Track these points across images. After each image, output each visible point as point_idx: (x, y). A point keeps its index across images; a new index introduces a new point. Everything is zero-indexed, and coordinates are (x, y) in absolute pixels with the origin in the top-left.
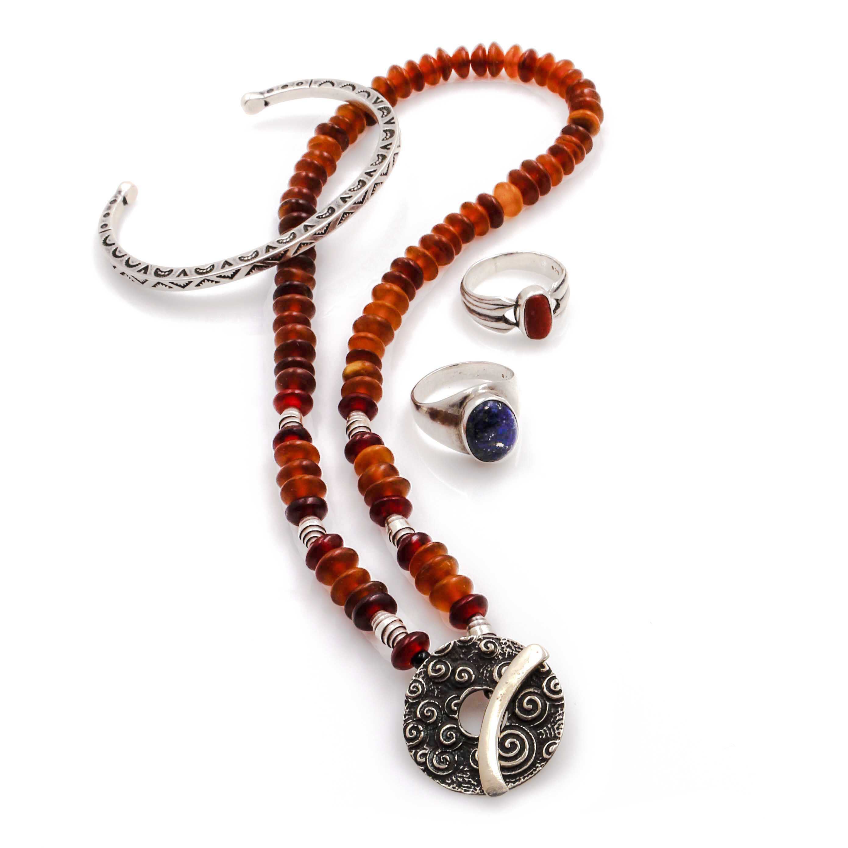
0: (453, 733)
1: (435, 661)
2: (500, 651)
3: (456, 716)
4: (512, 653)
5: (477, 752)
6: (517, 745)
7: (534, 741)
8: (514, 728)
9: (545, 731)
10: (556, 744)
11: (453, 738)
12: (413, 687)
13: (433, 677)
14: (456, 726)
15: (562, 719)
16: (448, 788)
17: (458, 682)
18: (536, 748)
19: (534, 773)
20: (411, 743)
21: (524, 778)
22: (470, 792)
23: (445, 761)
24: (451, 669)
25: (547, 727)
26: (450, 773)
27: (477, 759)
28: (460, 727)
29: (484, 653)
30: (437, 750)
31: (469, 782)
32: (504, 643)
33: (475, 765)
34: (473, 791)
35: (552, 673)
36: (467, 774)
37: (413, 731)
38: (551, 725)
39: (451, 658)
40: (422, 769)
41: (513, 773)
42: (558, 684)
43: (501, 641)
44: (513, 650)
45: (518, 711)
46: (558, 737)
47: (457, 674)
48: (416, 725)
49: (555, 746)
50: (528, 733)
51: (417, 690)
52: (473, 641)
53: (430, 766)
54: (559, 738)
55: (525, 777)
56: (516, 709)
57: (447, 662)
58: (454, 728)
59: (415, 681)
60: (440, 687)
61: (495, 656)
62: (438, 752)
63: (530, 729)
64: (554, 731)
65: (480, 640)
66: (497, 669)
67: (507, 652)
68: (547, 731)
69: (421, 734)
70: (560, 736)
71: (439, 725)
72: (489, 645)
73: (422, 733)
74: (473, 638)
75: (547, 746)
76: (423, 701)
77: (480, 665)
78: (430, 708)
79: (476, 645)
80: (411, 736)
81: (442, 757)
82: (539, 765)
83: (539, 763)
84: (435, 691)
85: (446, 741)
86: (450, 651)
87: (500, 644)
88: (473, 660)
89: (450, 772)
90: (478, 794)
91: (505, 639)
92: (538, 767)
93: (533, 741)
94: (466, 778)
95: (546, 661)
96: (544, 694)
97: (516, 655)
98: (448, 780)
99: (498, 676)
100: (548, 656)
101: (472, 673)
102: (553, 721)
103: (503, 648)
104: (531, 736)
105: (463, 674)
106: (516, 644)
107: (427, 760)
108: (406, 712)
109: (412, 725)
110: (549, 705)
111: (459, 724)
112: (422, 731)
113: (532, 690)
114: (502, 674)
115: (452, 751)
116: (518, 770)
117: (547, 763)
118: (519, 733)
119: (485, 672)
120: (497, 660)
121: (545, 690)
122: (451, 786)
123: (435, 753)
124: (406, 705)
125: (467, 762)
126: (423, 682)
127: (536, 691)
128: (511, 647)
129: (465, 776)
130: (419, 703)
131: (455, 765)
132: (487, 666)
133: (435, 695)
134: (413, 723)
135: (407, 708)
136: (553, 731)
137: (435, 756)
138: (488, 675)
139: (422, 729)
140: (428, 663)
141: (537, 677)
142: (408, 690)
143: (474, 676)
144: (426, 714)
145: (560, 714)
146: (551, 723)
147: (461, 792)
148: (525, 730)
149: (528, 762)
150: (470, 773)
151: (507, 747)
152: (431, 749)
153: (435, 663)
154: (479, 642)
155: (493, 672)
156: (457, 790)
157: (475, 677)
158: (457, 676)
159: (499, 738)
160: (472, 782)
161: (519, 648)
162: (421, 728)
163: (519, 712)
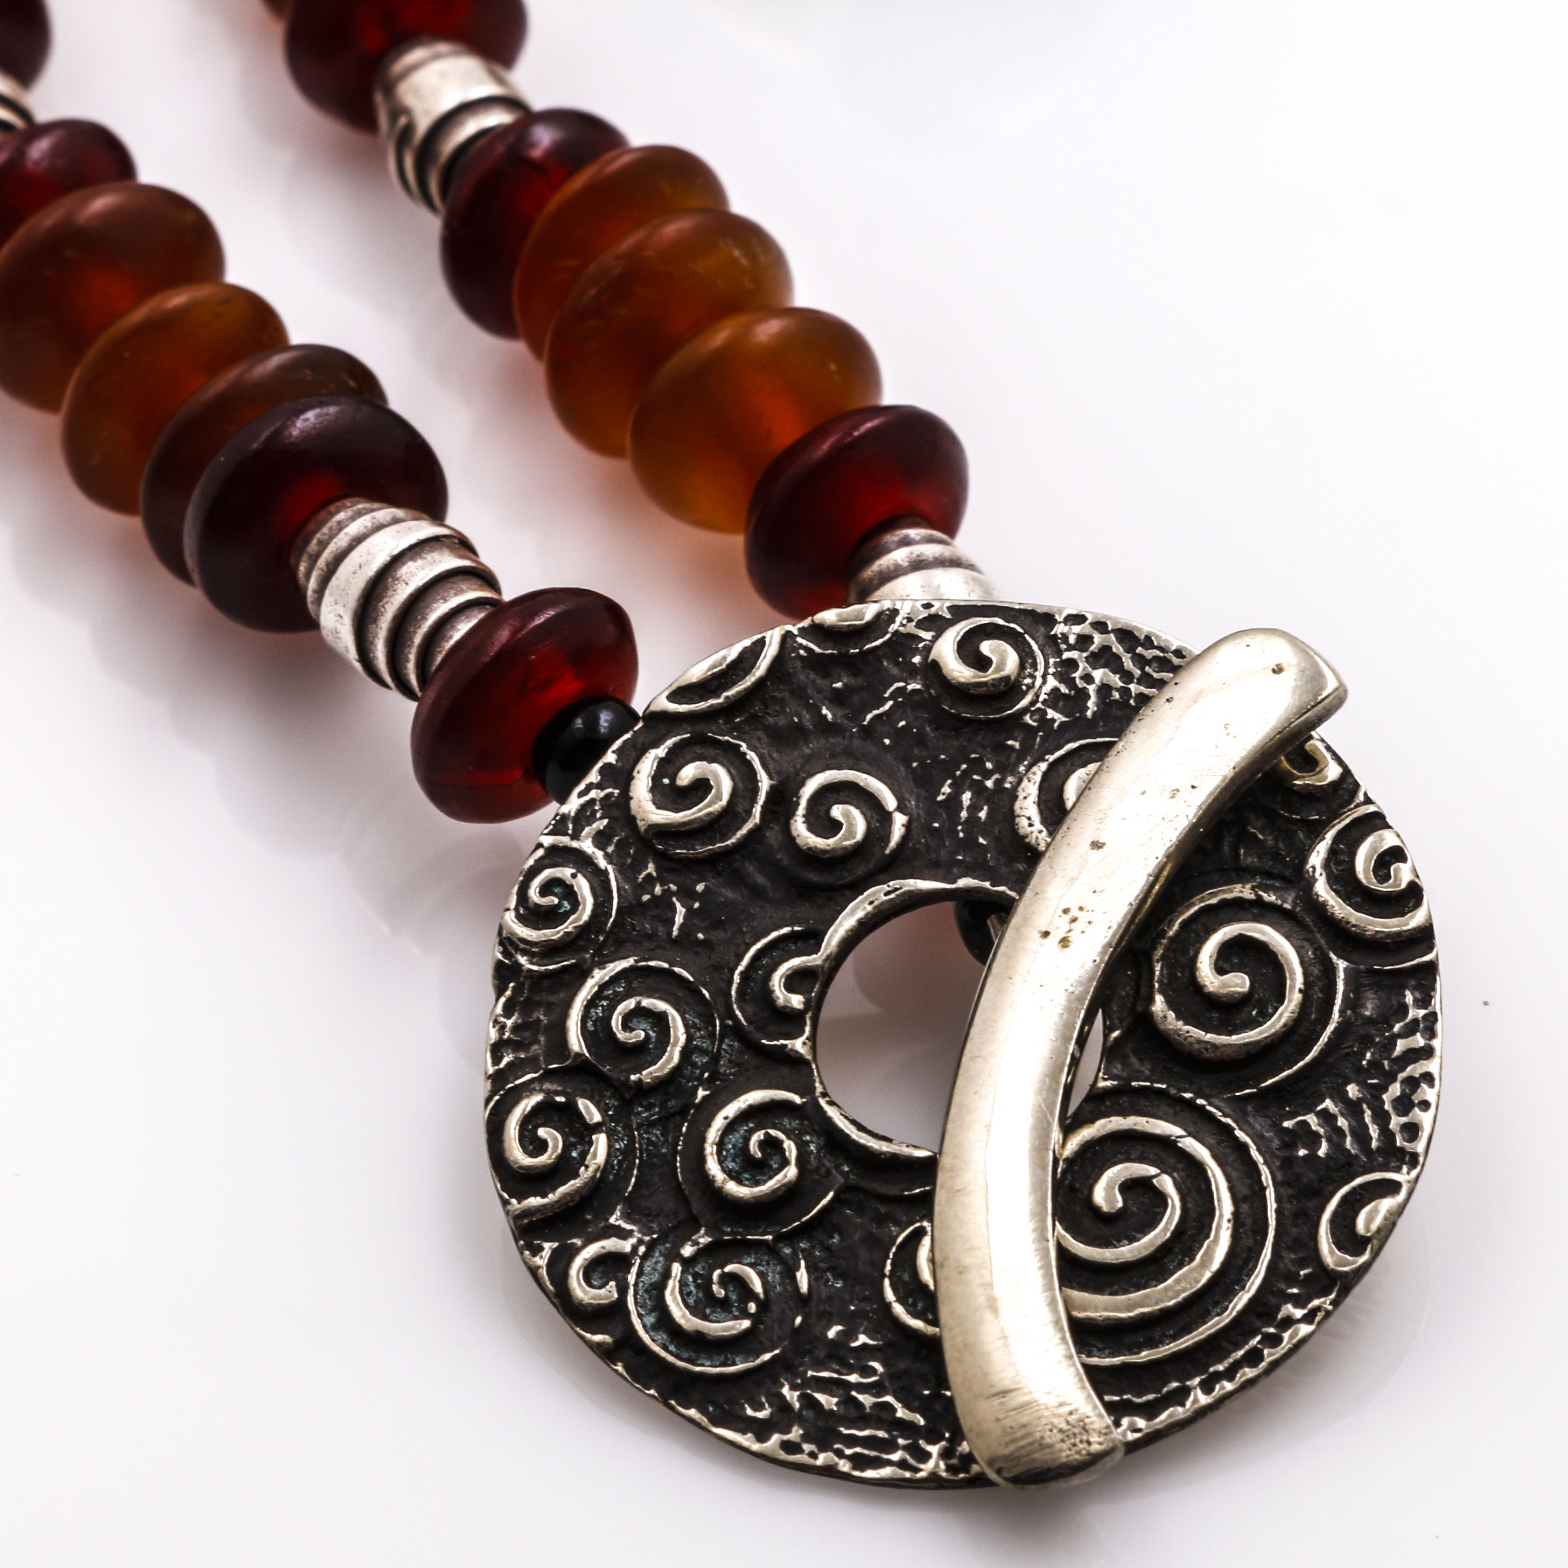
0: (781, 1136)
1: (670, 742)
2: (1052, 682)
3: (799, 1045)
4: (1125, 692)
5: (926, 1241)
6: (1161, 1199)
7: (1266, 1176)
8: (1143, 1102)
9: (1326, 1117)
10: (1392, 1188)
11: (785, 1163)
12: (545, 889)
13: (662, 832)
14: (797, 1100)
15: (1427, 1053)
16: (756, 1447)
17: (812, 857)
18: (1278, 1211)
19: (1270, 1355)
20: (534, 1201)
21: (1207, 1387)
22: (886, 1472)
23: (734, 1297)
24: (765, 783)
25: (1340, 1096)
26: (765, 1365)
27: (926, 1275)
28: (822, 1102)
29: (960, 692)
30: (686, 1239)
31: (883, 1415)
32: (1072, 640)
33: (915, 1315)
34: (902, 1464)
35: (1361, 797)
36: (867, 1371)
37: (542, 1132)
38: (1362, 1084)
39: (766, 728)
40: (598, 1349)
41: (1145, 1355)
42: (1396, 854)
43: (1060, 629)
44: (1127, 676)
45: (1165, 1007)
46: (1402, 1150)
47: (801, 810)
48: (560, 1099)
49: (1386, 1204)
50: (1228, 1130)
51: (567, 905)
52: (893, 628)
53: (644, 1326)
54: (1413, 1159)
55: (1218, 1377)
56: (1151, 1000)
57: (744, 747)
58: (786, 1106)
59: (556, 855)
60: (700, 887)
61: (1025, 710)
62: (696, 1243)
63: (1239, 1108)
64: (1382, 1118)
65: (936, 624)
66: (1038, 778)
67: (1092, 689)
68: (1342, 1122)
69: (591, 1143)
70: (1420, 1147)
71: (701, 1093)
72: (986, 647)
73: (601, 1142)
74: (895, 612)
75: (1344, 1200)
76: (601, 965)
77: (935, 759)
78: (646, 1002)
79: (915, 651)
80: (527, 1161)
81: (716, 1274)
82: (1299, 1313)
83: (1299, 1302)
84: (673, 910)
85: (740, 1182)
86: (761, 682)
87: (1053, 644)
88: (898, 735)
89: (767, 1357)
90: (934, 1481)
91: (1078, 619)
92: (1289, 1322)
93: (1259, 1174)
94: (861, 1388)
95: (1322, 731)
96: (1319, 909)
97: (1144, 700)
98: (758, 1407)
99: (1044, 822)
100: (1338, 700)
101: (890, 802)
102: (1375, 1064)
103: (1072, 664)
104: (1244, 1147)
105: (837, 812)
106: (1148, 642)
107: (631, 1291)
108: (502, 1028)
109: (538, 1098)
110: (1345, 970)
111: (819, 1088)
112: (597, 1128)
113: (1244, 891)
114: (1069, 804)
115: (779, 1238)
116: (1175, 1338)
117: (1349, 1301)
118: (1173, 1130)
119: (967, 797)
120: (1037, 729)
121: (1322, 888)
122: (776, 1438)
123: (673, 1255)
124: (499, 993)
125: (864, 1299)
126: (602, 863)
127: (1271, 898)
128: (1118, 658)
129: (853, 1378)
130: (581, 974)
131: (798, 1320)
132: (977, 766)
133: (675, 932)
134: (547, 1086)
135: (508, 1012)
136: (1374, 1121)
137: (676, 1268)
138: (983, 815)
139: (597, 1117)
140: (634, 754)
141: (1272, 820)
142: (513, 904)
143: (900, 820)
144: (621, 1036)
145: (1415, 1021)
146: (1360, 1076)
147: (829, 1471)
148: (1211, 1116)
149: (1230, 1294)
150: (884, 1364)
151: (1105, 1209)
152: (649, 1234)
153: (672, 751)
154: (927, 635)
155: (1013, 795)
156: (810, 1461)
157: (908, 826)
158: (799, 827)
159: (1056, 1161)
160: (901, 1413)
161: (1164, 664)
162: (591, 1112)
163: (1171, 1015)
